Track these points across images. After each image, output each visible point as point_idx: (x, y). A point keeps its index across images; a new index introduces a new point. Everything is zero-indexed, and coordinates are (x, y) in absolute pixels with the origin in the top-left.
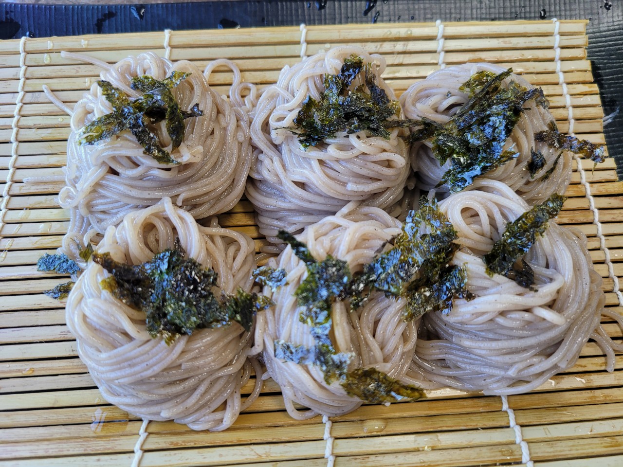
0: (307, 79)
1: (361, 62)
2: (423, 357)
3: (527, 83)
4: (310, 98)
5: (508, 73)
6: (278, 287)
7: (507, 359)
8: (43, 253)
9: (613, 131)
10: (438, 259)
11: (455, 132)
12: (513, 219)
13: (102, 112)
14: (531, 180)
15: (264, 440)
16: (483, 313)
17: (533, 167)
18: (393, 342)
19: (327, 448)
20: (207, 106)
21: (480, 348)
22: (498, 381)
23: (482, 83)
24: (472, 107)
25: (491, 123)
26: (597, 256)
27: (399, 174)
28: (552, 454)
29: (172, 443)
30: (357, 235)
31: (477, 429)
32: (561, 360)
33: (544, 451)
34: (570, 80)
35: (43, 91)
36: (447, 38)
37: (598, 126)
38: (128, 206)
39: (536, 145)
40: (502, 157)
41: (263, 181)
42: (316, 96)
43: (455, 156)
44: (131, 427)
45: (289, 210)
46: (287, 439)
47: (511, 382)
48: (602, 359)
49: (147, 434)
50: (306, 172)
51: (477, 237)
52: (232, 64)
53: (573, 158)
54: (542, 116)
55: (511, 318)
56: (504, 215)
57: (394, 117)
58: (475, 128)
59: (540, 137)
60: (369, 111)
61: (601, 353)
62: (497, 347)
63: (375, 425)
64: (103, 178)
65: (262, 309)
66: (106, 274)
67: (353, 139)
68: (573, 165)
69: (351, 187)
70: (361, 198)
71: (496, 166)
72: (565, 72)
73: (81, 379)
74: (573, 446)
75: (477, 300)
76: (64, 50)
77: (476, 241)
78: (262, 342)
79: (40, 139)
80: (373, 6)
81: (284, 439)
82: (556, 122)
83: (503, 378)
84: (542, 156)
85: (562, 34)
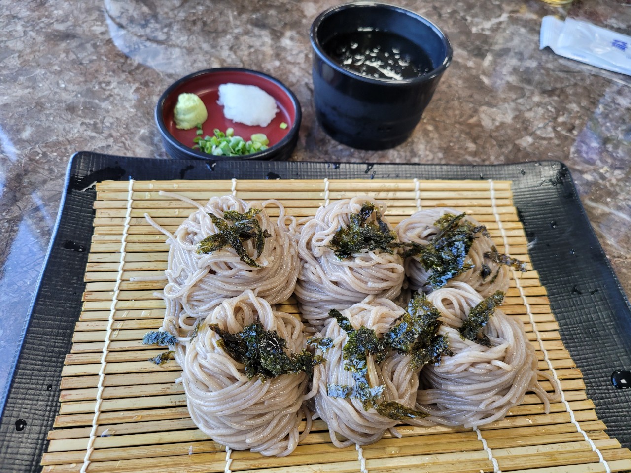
0: (337, 216)
1: (373, 207)
2: (421, 403)
3: (476, 222)
4: (341, 227)
5: (464, 215)
6: (327, 349)
7: (478, 397)
8: (149, 331)
9: (535, 253)
10: (430, 330)
11: (433, 251)
12: (474, 306)
13: (208, 233)
14: (484, 283)
15: (317, 461)
16: (461, 364)
17: (484, 274)
18: (405, 385)
19: (362, 465)
20: (271, 231)
21: (460, 391)
22: (473, 416)
23: (447, 221)
24: (443, 236)
25: (455, 246)
26: (531, 336)
27: (399, 278)
28: (513, 466)
29: (251, 465)
30: (379, 314)
31: (462, 452)
32: (512, 398)
33: (508, 464)
34: (503, 220)
35: (144, 218)
36: (421, 190)
37: (525, 250)
38: (220, 296)
39: (485, 260)
40: (464, 267)
41: (307, 282)
42: (345, 227)
43: (434, 266)
44: (218, 456)
45: (326, 301)
46: (333, 460)
47: (482, 416)
48: (542, 406)
49: (231, 460)
50: (339, 274)
51: (453, 317)
52: (278, 203)
53: (510, 271)
54: (487, 242)
55: (479, 368)
56: (469, 304)
57: (393, 242)
58: (445, 248)
59: (486, 256)
60: (379, 236)
61: (540, 402)
62: (471, 389)
63: (393, 450)
64: (205, 277)
65: (318, 363)
66: (218, 337)
67: (371, 254)
68: (510, 275)
69: (370, 284)
70: (376, 292)
71: (461, 273)
72: (500, 214)
73: (177, 422)
74: (527, 460)
75: (456, 356)
76: (161, 190)
77: (453, 320)
78: (317, 386)
79: (143, 251)
80: (371, 168)
81: (331, 460)
82: (496, 247)
83: (477, 413)
84: (488, 268)
85: (496, 190)
